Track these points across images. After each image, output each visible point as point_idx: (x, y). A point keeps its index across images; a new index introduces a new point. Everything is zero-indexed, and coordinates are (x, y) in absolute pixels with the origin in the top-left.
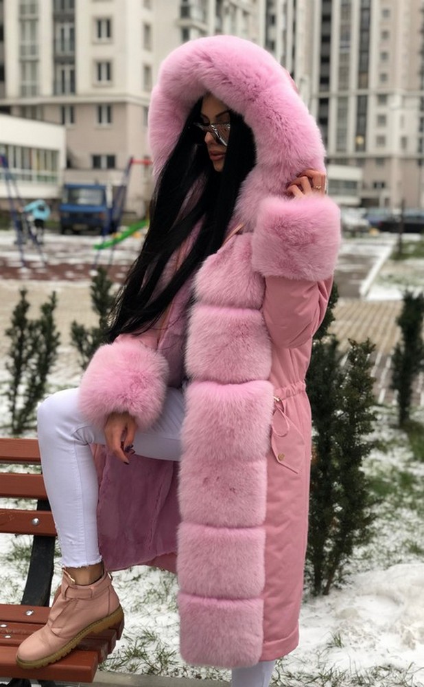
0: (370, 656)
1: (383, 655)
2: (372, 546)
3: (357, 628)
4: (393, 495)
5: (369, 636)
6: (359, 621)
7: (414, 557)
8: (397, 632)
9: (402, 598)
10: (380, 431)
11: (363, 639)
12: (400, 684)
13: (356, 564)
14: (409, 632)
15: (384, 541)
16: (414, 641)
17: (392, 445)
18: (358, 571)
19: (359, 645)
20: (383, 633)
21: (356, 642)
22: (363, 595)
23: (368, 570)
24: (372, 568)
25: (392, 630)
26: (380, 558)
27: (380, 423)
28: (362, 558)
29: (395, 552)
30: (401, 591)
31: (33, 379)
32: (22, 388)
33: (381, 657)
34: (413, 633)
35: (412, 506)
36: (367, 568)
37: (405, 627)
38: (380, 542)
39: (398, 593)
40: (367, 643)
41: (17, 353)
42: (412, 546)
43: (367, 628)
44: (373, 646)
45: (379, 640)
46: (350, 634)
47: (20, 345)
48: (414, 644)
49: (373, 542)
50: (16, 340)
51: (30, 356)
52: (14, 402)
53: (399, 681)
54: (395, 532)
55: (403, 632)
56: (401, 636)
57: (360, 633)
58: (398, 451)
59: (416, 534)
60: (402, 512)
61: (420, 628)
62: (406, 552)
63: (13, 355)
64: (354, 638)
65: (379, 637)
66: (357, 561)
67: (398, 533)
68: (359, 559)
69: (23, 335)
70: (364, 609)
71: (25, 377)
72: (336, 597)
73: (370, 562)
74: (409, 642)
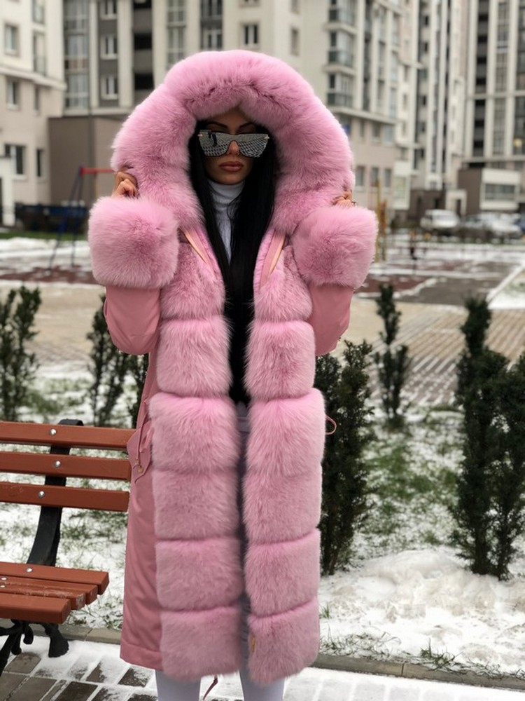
0: (353, 627)
1: (364, 626)
2: (392, 536)
3: (348, 603)
4: (432, 493)
5: (357, 610)
6: (352, 598)
7: (428, 546)
8: (383, 607)
9: (400, 580)
10: (447, 435)
11: (351, 613)
12: (367, 649)
13: (372, 550)
14: (394, 607)
15: (406, 532)
16: (395, 615)
17: (452, 448)
18: (372, 557)
19: (346, 617)
20: (371, 608)
21: (344, 615)
22: (366, 576)
23: (381, 556)
24: (386, 555)
25: (380, 605)
26: (396, 546)
27: (450, 427)
28: (378, 545)
29: (412, 541)
30: (399, 573)
31: (112, 380)
32: (103, 389)
33: (362, 628)
34: (397, 609)
35: (445, 502)
36: (381, 554)
37: (391, 603)
38: (402, 532)
39: (396, 575)
40: (353, 616)
41: (98, 355)
42: (429, 537)
43: (358, 604)
44: (358, 619)
45: (366, 614)
46: (340, 607)
47: (100, 348)
48: (395, 618)
49: (395, 533)
50: (97, 344)
51: (109, 358)
52: (96, 401)
53: (366, 647)
54: (418, 524)
55: (388, 607)
56: (386, 611)
57: (350, 607)
58: (456, 454)
59: (438, 526)
60: (434, 507)
61: (405, 605)
62: (421, 542)
63: (94, 357)
64: (343, 611)
65: (367, 612)
66: (373, 548)
67: (422, 524)
68: (376, 547)
69: (103, 339)
70: (363, 588)
71: (106, 377)
72: (340, 577)
73: (385, 550)
74: (391, 617)
